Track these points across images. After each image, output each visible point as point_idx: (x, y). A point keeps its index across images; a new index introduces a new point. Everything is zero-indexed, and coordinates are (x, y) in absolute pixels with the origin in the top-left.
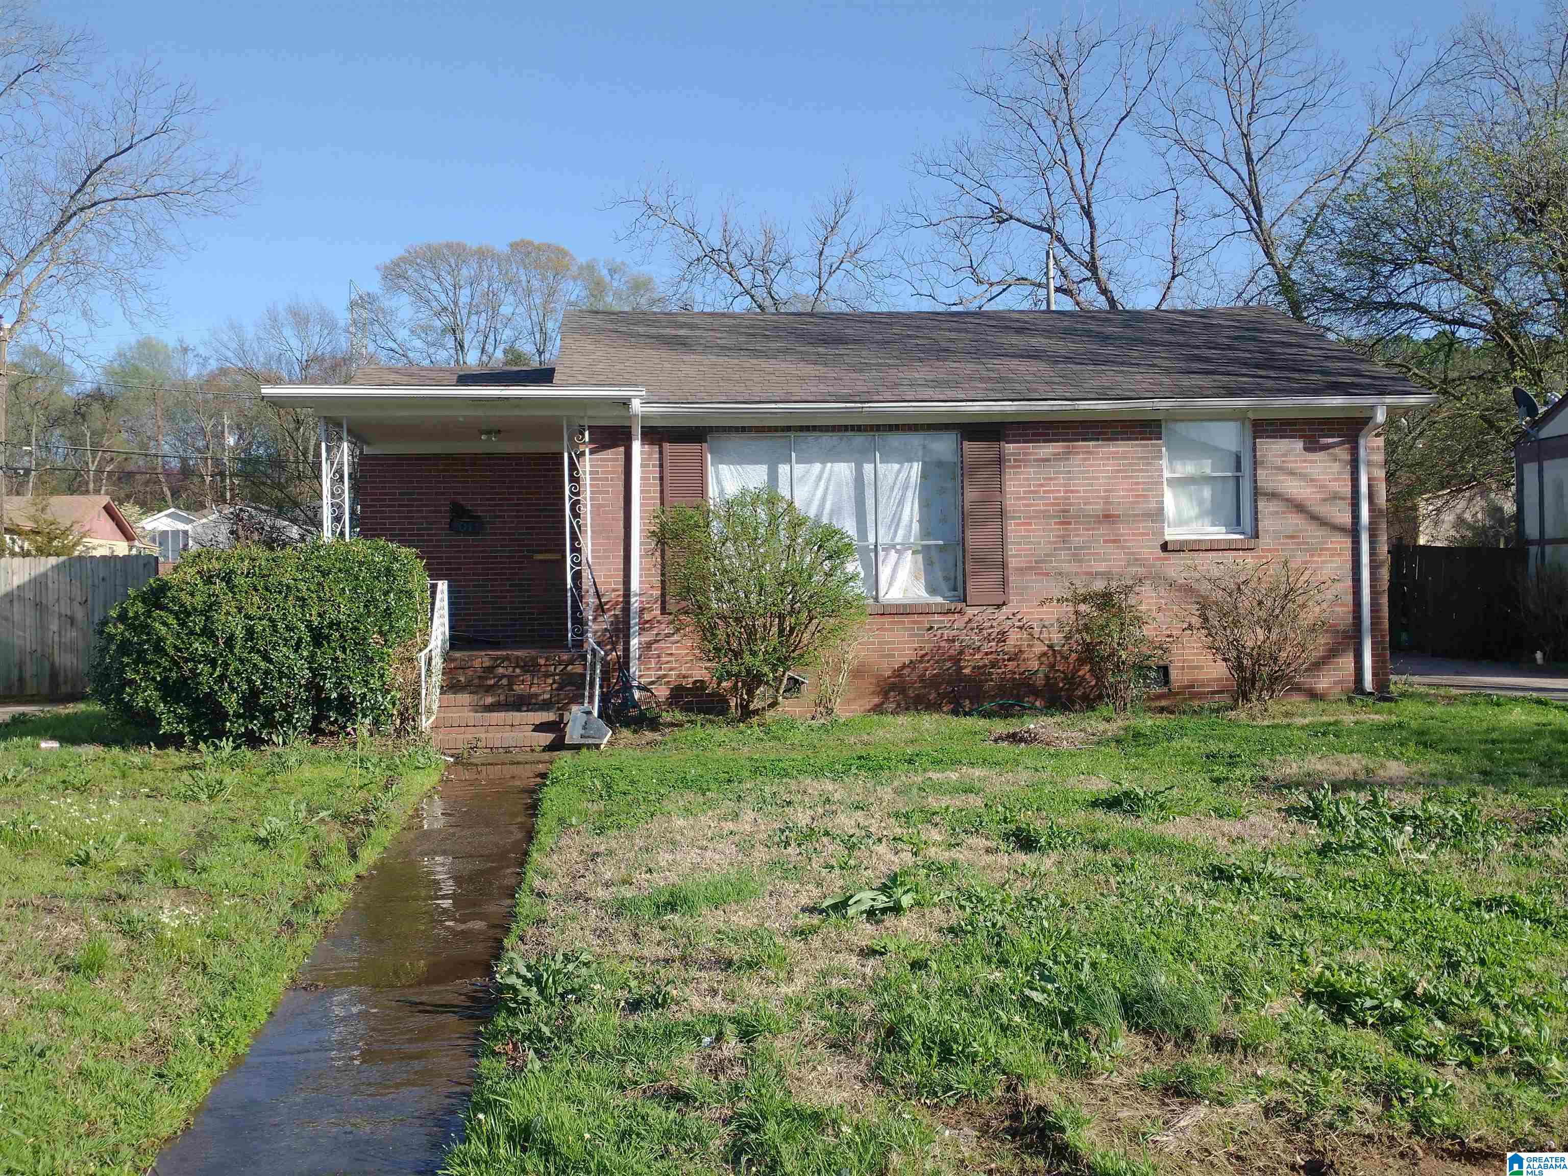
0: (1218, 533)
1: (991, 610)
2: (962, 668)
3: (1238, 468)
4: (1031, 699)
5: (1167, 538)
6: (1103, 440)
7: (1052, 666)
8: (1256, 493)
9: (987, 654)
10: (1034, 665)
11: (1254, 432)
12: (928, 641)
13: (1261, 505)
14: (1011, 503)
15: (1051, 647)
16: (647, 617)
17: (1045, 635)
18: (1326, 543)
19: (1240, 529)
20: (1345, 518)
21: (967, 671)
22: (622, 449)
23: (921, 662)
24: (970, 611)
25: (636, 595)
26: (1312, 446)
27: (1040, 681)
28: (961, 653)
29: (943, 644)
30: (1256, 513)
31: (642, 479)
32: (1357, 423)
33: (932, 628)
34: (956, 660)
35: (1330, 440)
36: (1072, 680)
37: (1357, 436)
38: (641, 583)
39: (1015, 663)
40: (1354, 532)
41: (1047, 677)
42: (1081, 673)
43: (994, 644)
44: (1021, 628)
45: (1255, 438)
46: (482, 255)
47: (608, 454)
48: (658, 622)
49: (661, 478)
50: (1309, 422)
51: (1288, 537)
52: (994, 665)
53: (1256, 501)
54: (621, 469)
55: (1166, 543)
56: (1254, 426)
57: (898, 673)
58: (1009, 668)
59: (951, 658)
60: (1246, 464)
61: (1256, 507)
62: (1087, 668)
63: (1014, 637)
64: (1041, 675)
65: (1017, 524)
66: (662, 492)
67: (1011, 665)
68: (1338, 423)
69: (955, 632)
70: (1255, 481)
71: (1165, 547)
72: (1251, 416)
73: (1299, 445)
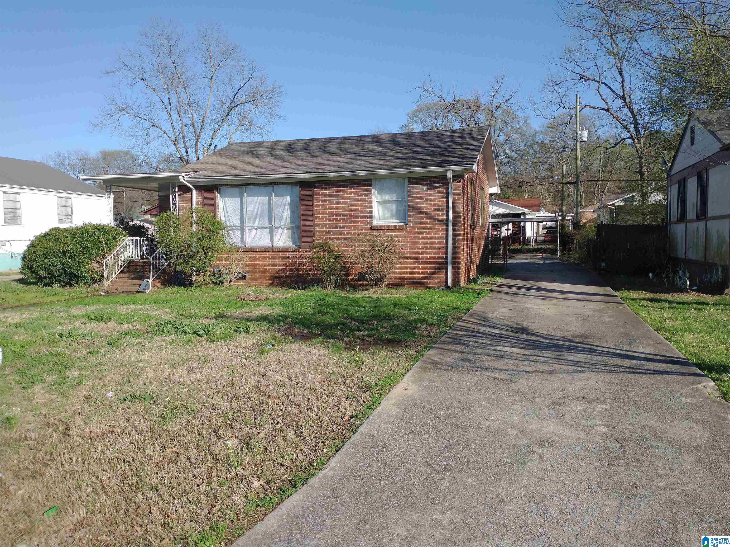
0: (395, 222)
1: (309, 250)
2: (299, 271)
5: (373, 225)
6: (350, 187)
8: (408, 207)
9: (308, 267)
11: (408, 183)
12: (288, 261)
13: (409, 211)
14: (317, 212)
18: (435, 226)
19: (403, 221)
20: (443, 217)
21: (300, 273)
22: (191, 193)
23: (285, 269)
24: (302, 251)
26: (431, 187)
28: (299, 266)
29: (293, 263)
30: (408, 215)
31: (196, 203)
32: (443, 178)
33: (289, 257)
34: (297, 269)
35: (438, 185)
37: (448, 183)
40: (446, 222)
43: (310, 263)
45: (409, 185)
47: (185, 195)
49: (202, 203)
50: (429, 178)
51: (420, 224)
52: (310, 271)
54: (191, 200)
56: (409, 180)
57: (277, 273)
58: (316, 272)
59: (295, 268)
60: (406, 195)
65: (319, 219)
69: (297, 259)
70: (408, 202)
71: (371, 228)
72: (407, 176)
73: (425, 187)
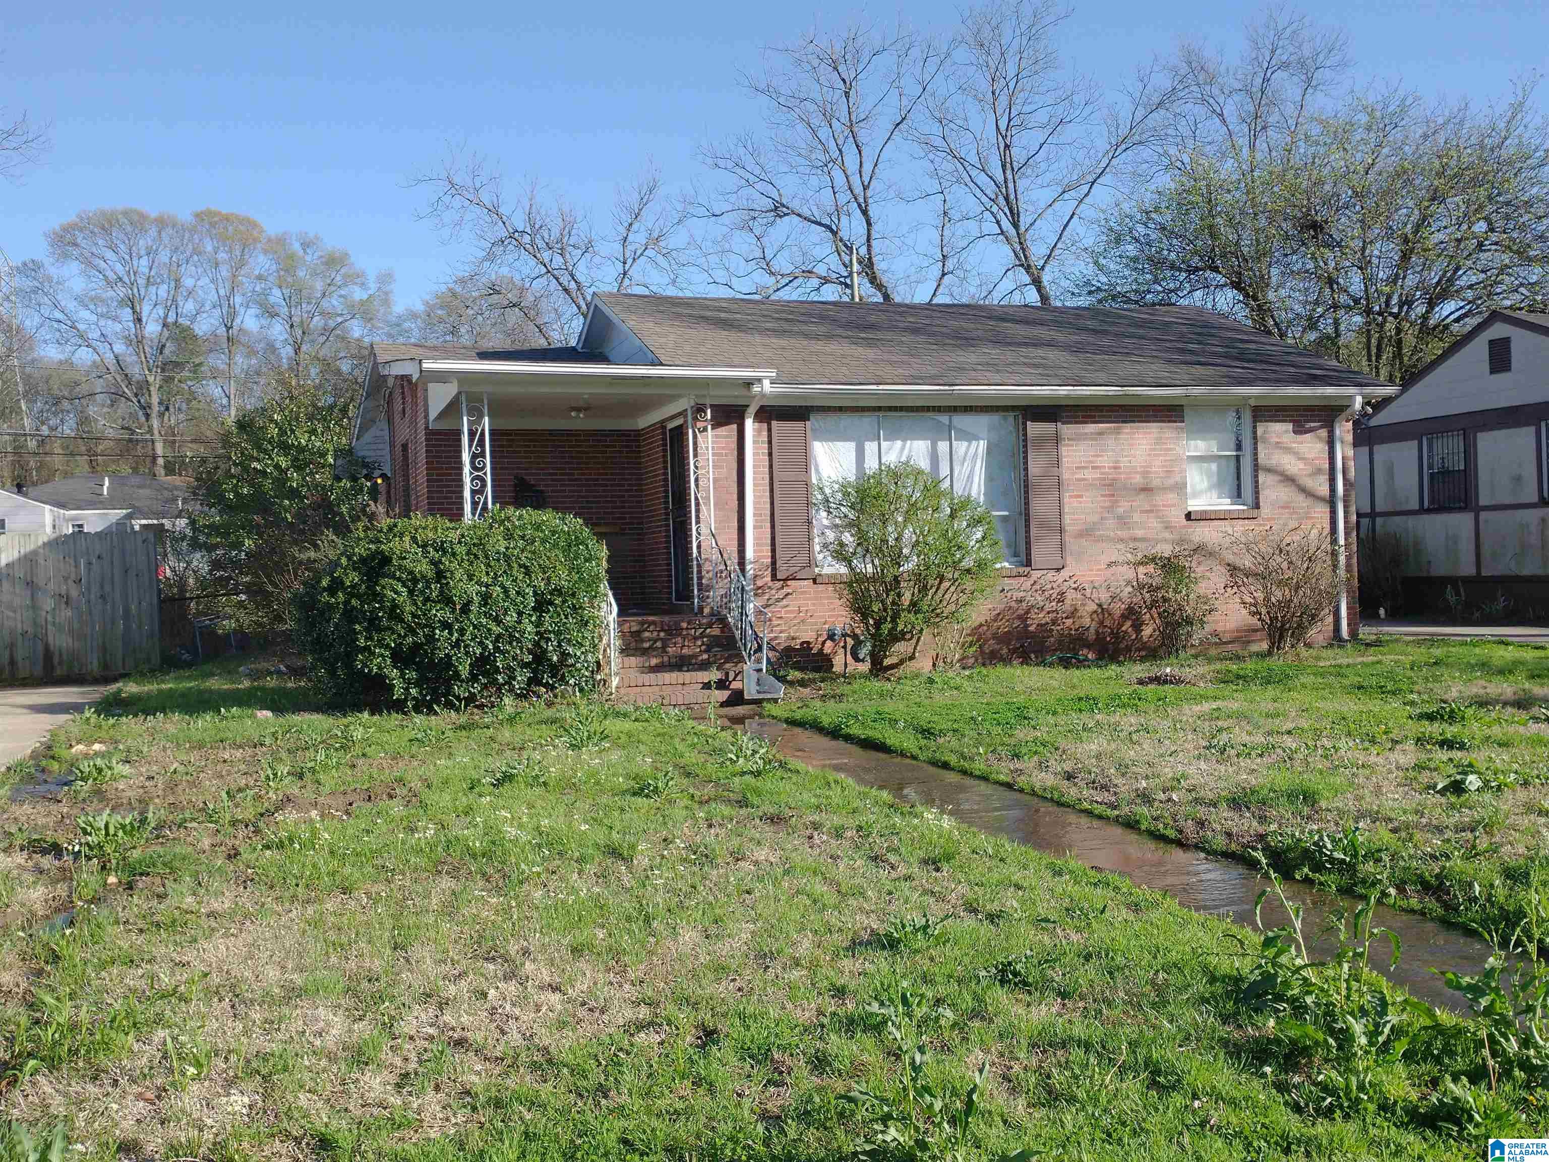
0: (1225, 504)
1: (1053, 573)
2: (1028, 626)
3: (1239, 447)
4: (1085, 651)
5: (1190, 509)
6: (1139, 421)
7: (1101, 623)
8: (1256, 467)
9: (1048, 613)
10: (1087, 621)
11: (1254, 417)
12: (1001, 602)
13: (1261, 478)
14: (1066, 476)
15: (1100, 605)
16: (759, 583)
17: (1094, 596)
18: (1311, 511)
19: (1240, 501)
20: (1324, 490)
21: (1032, 628)
22: (735, 426)
23: (995, 620)
24: (1035, 575)
25: (751, 563)
26: (1300, 430)
27: (1091, 635)
28: (1028, 612)
29: (1013, 604)
30: (1257, 487)
31: (754, 454)
32: (1332, 410)
33: (1003, 590)
34: (1023, 618)
35: (1312, 425)
36: (1117, 635)
37: (1333, 421)
38: (755, 551)
39: (1071, 621)
40: (1332, 502)
41: (1097, 632)
42: (1124, 628)
43: (1054, 604)
44: (1075, 589)
45: (1255, 422)
46: (162, 223)
47: (723, 431)
48: (769, 588)
49: (770, 454)
50: (1296, 408)
51: (1282, 507)
52: (1054, 622)
53: (1256, 476)
54: (734, 446)
55: (1190, 513)
56: (1253, 411)
58: (1067, 625)
59: (1019, 617)
60: (1247, 443)
61: (1257, 482)
62: (1129, 623)
63: (1070, 596)
64: (1092, 630)
65: (1071, 497)
66: (771, 466)
67: (1069, 622)
68: (1319, 410)
69: (1022, 594)
70: (1256, 460)
71: (1188, 516)
72: (1253, 402)
73: (1290, 426)
